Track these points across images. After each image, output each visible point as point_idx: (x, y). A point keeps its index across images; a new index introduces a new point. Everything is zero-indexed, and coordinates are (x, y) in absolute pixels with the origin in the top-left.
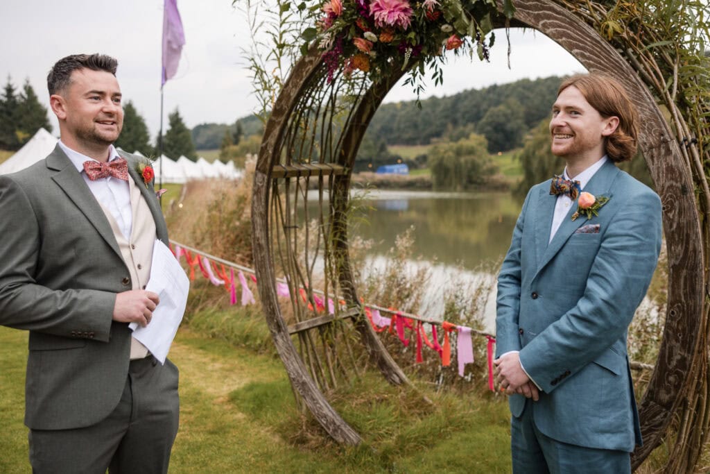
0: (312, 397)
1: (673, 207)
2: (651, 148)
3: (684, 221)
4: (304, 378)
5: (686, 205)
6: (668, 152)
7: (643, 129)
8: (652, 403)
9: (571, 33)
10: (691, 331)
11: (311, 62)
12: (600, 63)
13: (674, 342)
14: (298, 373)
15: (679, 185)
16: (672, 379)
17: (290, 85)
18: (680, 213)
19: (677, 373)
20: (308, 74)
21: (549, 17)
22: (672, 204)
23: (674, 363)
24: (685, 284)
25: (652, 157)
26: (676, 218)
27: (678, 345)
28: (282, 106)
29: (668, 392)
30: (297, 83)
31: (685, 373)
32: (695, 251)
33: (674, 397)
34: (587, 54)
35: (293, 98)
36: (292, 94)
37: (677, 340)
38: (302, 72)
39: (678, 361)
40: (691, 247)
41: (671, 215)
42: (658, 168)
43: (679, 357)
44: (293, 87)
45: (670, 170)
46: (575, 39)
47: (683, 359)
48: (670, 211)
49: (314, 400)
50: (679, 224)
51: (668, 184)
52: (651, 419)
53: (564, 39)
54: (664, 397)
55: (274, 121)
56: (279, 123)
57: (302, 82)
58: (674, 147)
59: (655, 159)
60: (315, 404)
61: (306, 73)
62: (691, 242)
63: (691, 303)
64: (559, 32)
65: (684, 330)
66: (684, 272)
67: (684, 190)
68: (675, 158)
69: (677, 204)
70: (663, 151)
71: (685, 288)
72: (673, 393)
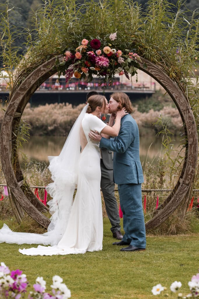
0: (35, 213)
1: (190, 128)
2: (184, 111)
3: (193, 131)
4: (30, 205)
5: (194, 127)
6: (189, 112)
7: (182, 105)
8: (184, 185)
9: (160, 75)
10: (195, 162)
11: (45, 70)
12: (169, 85)
13: (190, 166)
14: (27, 203)
15: (192, 121)
16: (189, 177)
17: (31, 78)
18: (192, 129)
19: (191, 175)
20: (42, 75)
21: (153, 69)
22: (190, 127)
23: (190, 172)
24: (193, 149)
25: (184, 113)
26: (191, 131)
27: (191, 166)
28: (25, 87)
29: (188, 181)
30: (35, 78)
31: (193, 174)
32: (196, 140)
33: (190, 182)
34: (165, 82)
35: (32, 84)
36: (31, 82)
37: (191, 165)
38: (39, 74)
39: (191, 171)
40: (195, 139)
41: (189, 130)
42: (186, 117)
43: (191, 170)
44: (32, 80)
45: (190, 117)
46: (161, 77)
47: (193, 170)
48: (189, 129)
49: (36, 214)
50: (192, 132)
51: (189, 121)
52: (183, 189)
53: (158, 76)
54: (187, 182)
55: (20, 93)
56: (23, 94)
57: (38, 78)
58: (191, 111)
59: (185, 114)
60: (37, 216)
61: (41, 74)
62: (195, 137)
63: (195, 154)
64: (156, 74)
65: (193, 162)
66: (193, 146)
67: (193, 123)
68: (191, 114)
69: (191, 127)
70: (187, 112)
71: (193, 150)
72: (189, 181)
